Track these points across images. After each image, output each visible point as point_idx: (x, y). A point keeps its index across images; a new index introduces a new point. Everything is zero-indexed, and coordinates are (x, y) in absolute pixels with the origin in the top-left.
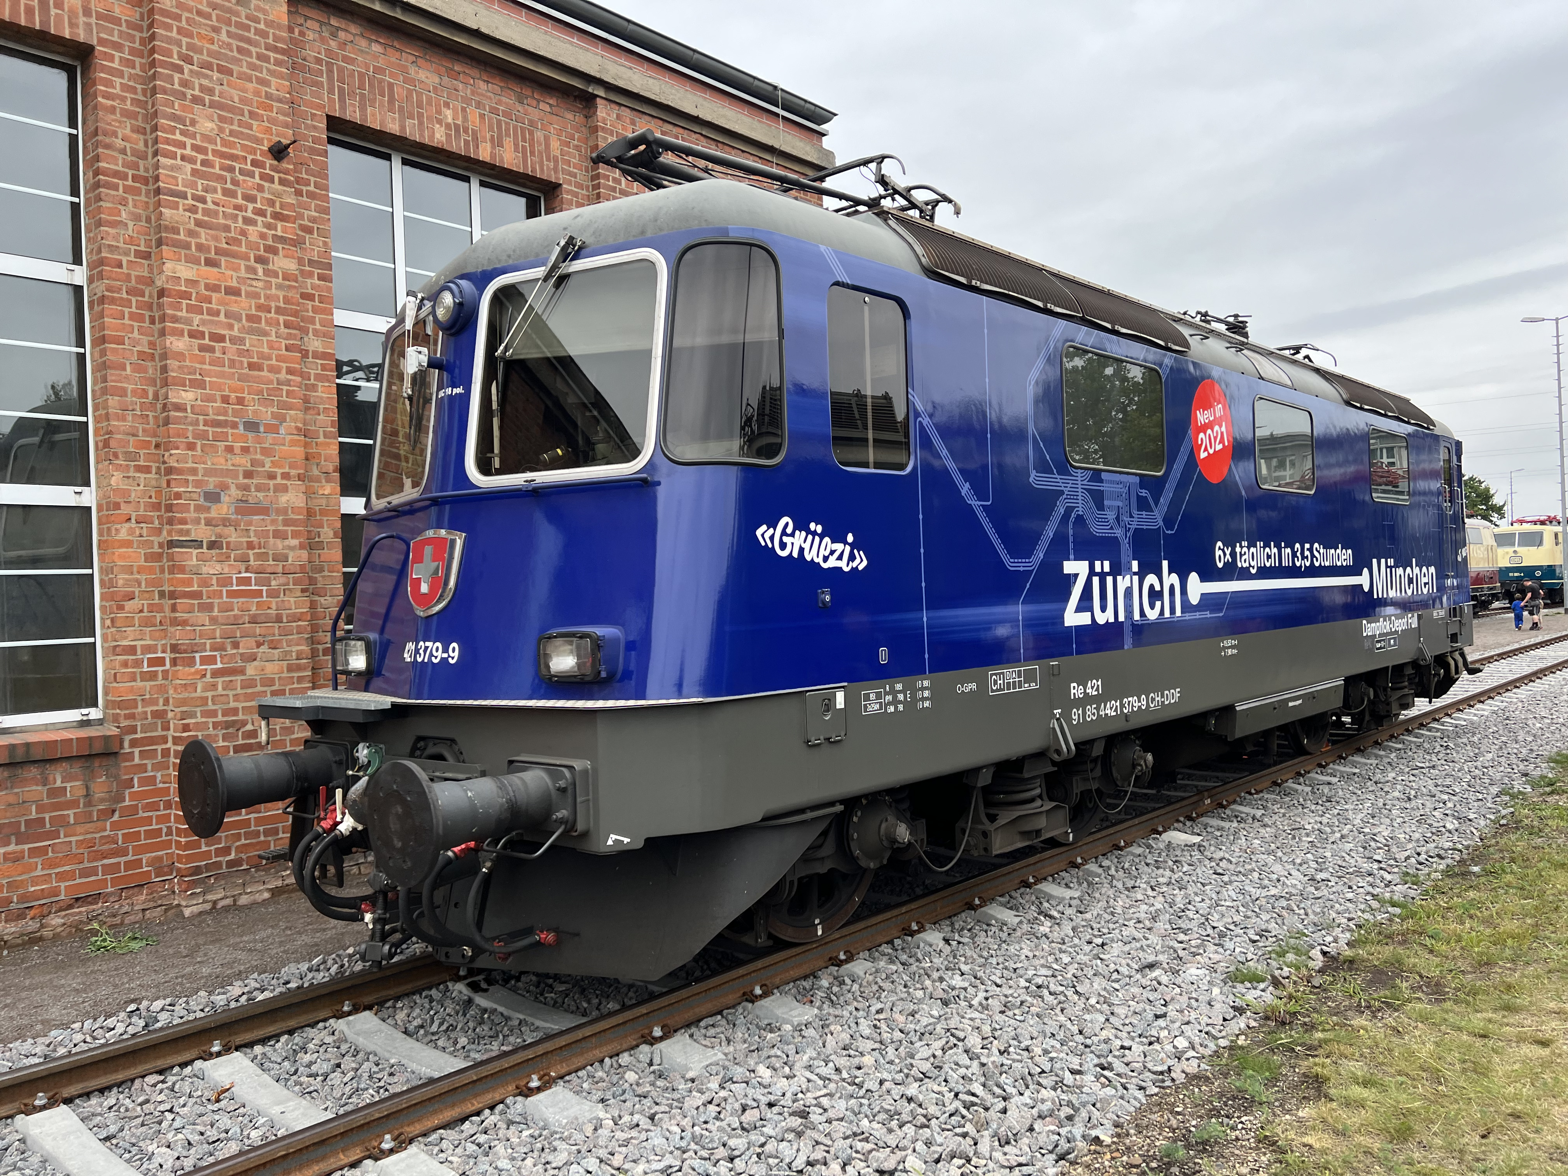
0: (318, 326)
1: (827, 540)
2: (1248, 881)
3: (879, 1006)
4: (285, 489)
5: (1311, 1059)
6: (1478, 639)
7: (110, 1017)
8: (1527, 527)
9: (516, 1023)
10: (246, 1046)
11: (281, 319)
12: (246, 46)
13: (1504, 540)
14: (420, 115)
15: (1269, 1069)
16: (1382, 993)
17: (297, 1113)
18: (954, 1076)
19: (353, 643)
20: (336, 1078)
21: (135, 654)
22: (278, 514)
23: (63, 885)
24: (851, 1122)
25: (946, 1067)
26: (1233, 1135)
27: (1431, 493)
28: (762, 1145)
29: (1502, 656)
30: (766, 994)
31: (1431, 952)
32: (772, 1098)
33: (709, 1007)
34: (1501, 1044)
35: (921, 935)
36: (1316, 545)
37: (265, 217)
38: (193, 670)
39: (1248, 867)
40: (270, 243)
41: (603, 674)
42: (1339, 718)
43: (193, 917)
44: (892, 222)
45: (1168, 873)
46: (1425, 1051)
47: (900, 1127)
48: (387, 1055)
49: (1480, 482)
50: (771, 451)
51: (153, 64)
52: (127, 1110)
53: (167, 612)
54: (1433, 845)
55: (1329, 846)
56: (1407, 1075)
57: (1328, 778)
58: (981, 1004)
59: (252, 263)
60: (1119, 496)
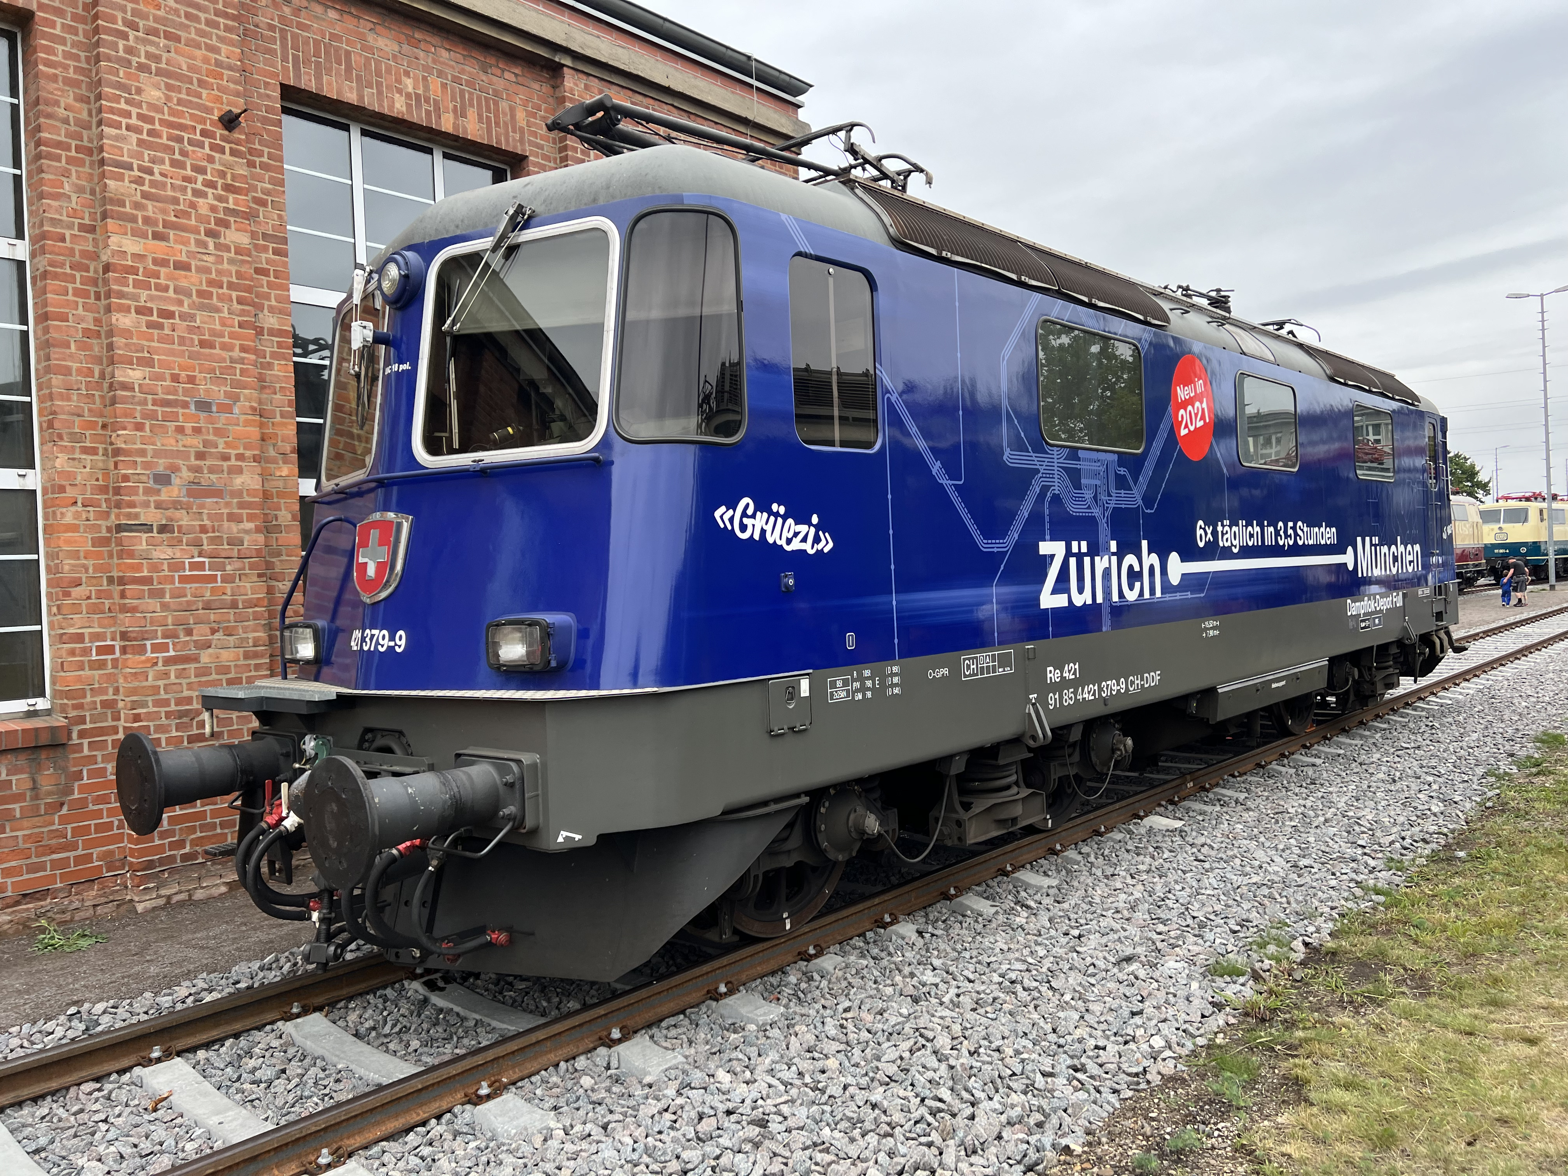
0: (274, 303)
1: (790, 521)
2: (1229, 868)
3: (847, 1004)
4: (240, 471)
5: (1291, 1060)
6: (1463, 616)
7: (50, 1020)
8: (1513, 504)
9: (472, 1023)
10: (188, 1051)
11: (234, 294)
12: (195, 12)
13: (1489, 516)
14: (379, 84)
15: (1248, 1070)
16: (1364, 989)
17: (235, 1123)
18: (920, 1080)
19: (301, 630)
20: (280, 1085)
21: (83, 642)
22: (232, 496)
23: (10, 880)
24: (812, 1131)
25: (913, 1070)
26: (1209, 1143)
27: (1415, 470)
28: (717, 1158)
29: (1487, 633)
30: (731, 992)
31: (1416, 942)
32: (730, 1105)
33: (672, 1006)
34: (1487, 1042)
35: (894, 927)
36: (1300, 523)
37: (216, 189)
38: (143, 658)
39: (1230, 853)
40: (221, 216)
41: (553, 664)
42: (1323, 698)
43: (147, 912)
44: (859, 191)
45: (1148, 860)
46: (1409, 1050)
47: (863, 1136)
48: (335, 1059)
49: (1466, 459)
50: (729, 429)
51: (96, 31)
52: (60, 1120)
53: (117, 600)
54: (1418, 829)
55: (1312, 831)
56: (1390, 1076)
57: (1312, 760)
58: (952, 1001)
59: (203, 236)
60: (1096, 474)
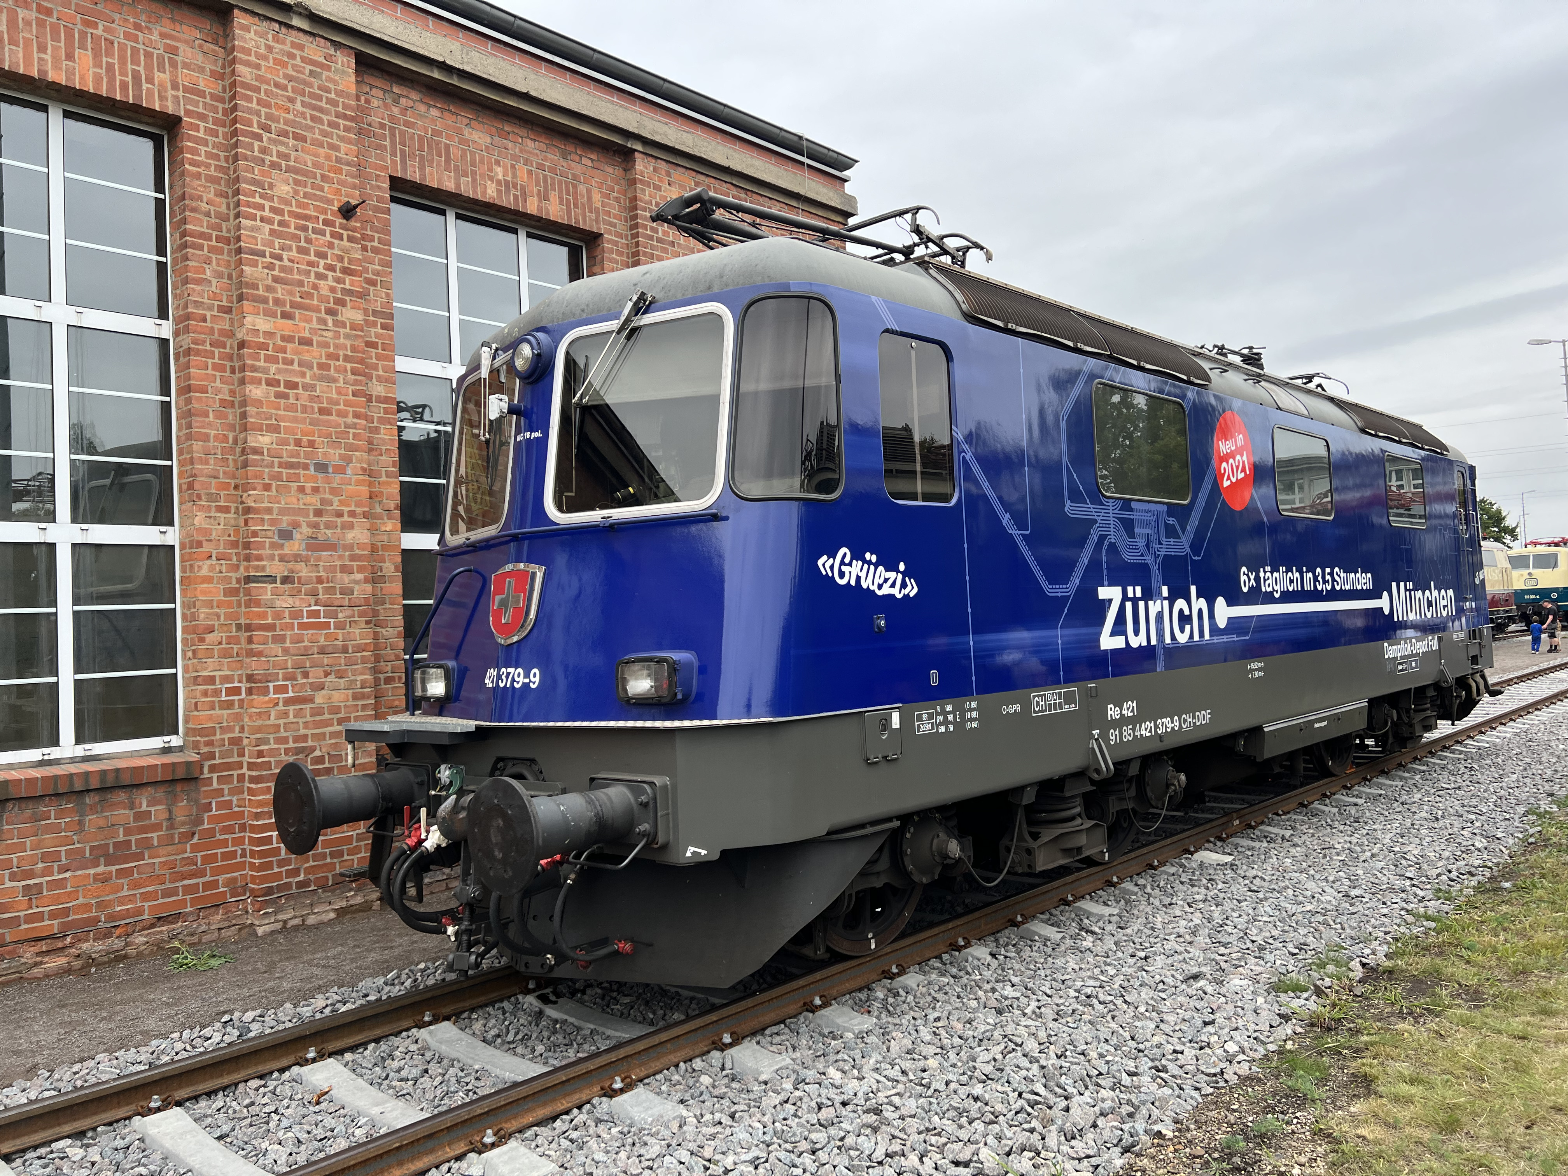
0: (381, 373)
1: (881, 568)
2: (1283, 898)
3: (936, 1015)
4: (351, 526)
5: (1359, 1061)
7: (206, 1027)
8: (1541, 549)
9: (588, 1032)
10: (337, 1053)
11: (349, 366)
12: (319, 114)
13: (1518, 562)
14: (474, 173)
15: (1318, 1070)
16: (1422, 1001)
17: (394, 1113)
18: (1016, 1078)
19: (431, 670)
20: (425, 1081)
21: (214, 684)
22: (345, 550)
23: (146, 904)
24: (923, 1119)
25: (1008, 1069)
26: (1289, 1129)
27: (1447, 516)
28: (842, 1139)
29: (1521, 679)
30: (825, 1004)
31: (1468, 962)
32: (845, 1097)
33: (772, 1016)
34: (1540, 1045)
35: (968, 950)
36: (1336, 569)
37: (335, 271)
38: (267, 698)
39: (1282, 884)
40: (339, 296)
41: (679, 696)
42: (1362, 741)
43: (266, 935)
44: (933, 272)
45: (1203, 891)
46: (1468, 1052)
47: (970, 1123)
48: (470, 1062)
49: (1492, 504)
50: (827, 486)
51: (235, 133)
52: (235, 1112)
53: (244, 645)
54: (1463, 863)
55: (1360, 864)
56: (1452, 1073)
57: (1354, 800)
58: (1034, 1012)
59: (323, 315)
60: (1148, 524)
